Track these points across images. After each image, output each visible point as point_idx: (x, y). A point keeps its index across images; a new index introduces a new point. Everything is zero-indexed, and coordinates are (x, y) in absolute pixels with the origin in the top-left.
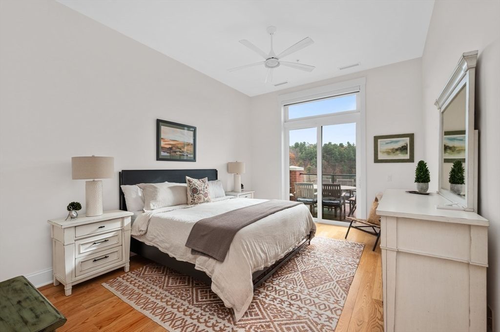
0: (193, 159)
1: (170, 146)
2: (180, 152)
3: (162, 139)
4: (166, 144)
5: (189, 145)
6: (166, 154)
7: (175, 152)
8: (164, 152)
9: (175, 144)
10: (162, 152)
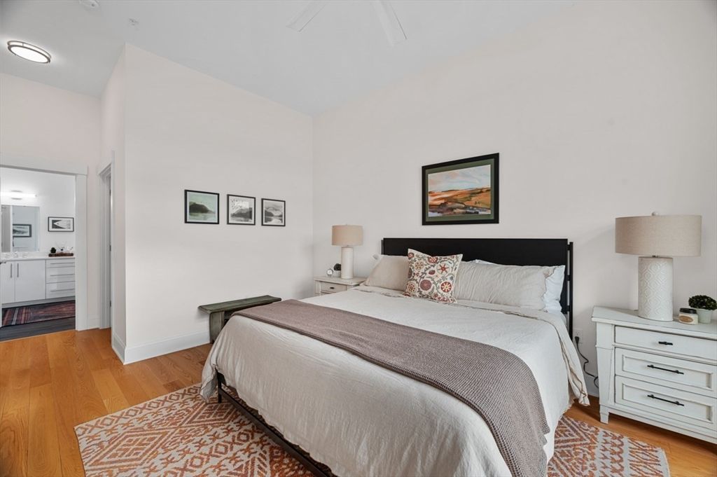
0: (492, 218)
1: (443, 201)
2: (463, 208)
3: (430, 193)
4: (435, 200)
5: (481, 192)
6: (436, 214)
7: (452, 209)
8: (433, 212)
9: (452, 197)
10: (429, 213)
